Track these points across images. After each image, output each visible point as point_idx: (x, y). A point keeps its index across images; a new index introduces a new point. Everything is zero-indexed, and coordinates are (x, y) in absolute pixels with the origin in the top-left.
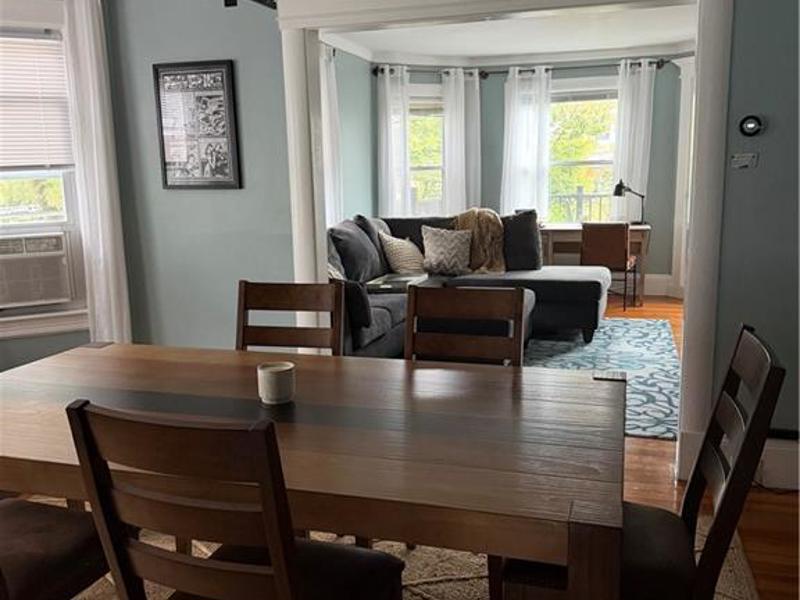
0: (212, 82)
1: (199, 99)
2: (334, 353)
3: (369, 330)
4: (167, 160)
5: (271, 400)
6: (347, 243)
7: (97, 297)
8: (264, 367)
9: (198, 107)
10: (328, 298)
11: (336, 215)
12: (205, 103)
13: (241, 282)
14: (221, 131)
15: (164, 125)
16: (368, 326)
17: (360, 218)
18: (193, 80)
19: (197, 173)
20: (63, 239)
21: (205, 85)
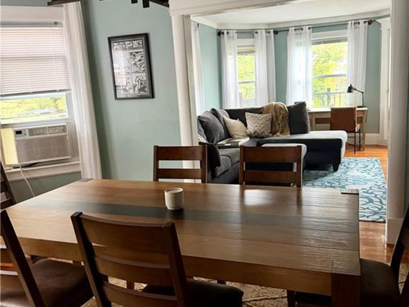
0: (137, 44)
1: (131, 54)
2: (202, 182)
3: (220, 168)
4: (116, 85)
5: (172, 207)
6: (207, 123)
7: (84, 155)
8: (168, 191)
9: (131, 58)
10: (199, 153)
11: (202, 109)
12: (134, 55)
13: (155, 146)
14: (142, 69)
15: (114, 67)
16: (219, 165)
17: (213, 110)
18: (128, 44)
19: (131, 91)
20: (67, 126)
21: (134, 46)
